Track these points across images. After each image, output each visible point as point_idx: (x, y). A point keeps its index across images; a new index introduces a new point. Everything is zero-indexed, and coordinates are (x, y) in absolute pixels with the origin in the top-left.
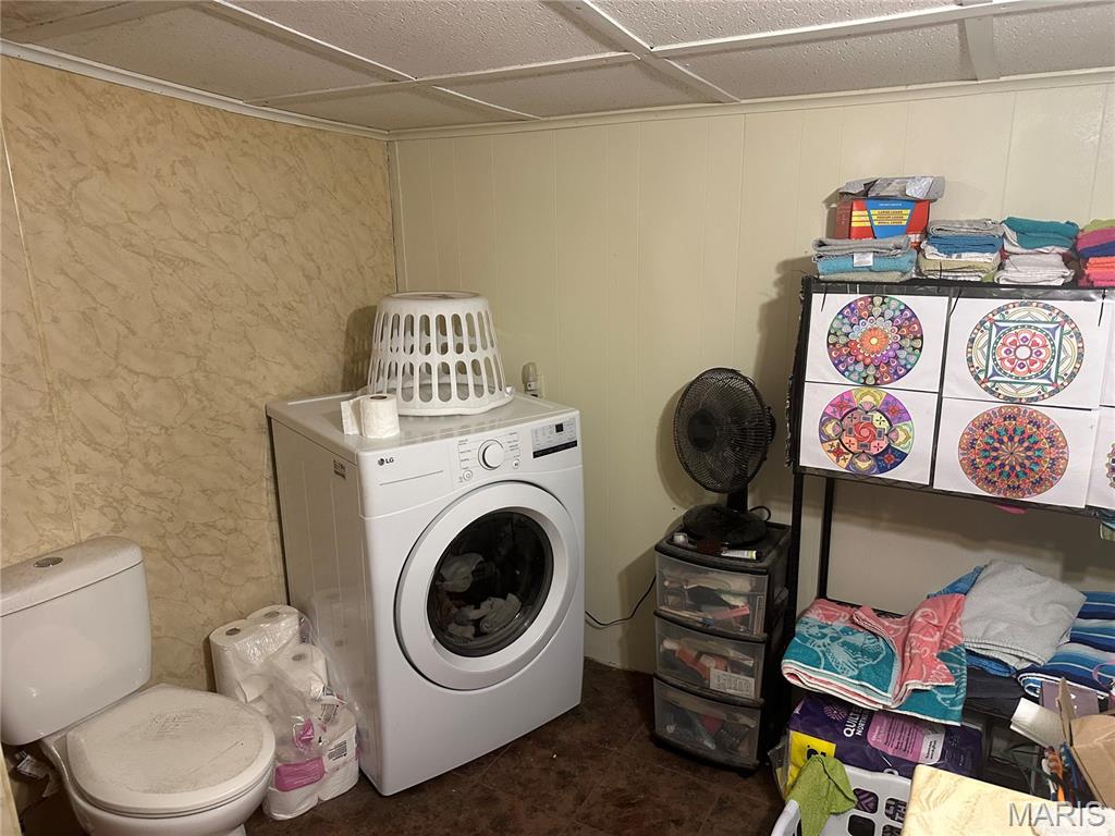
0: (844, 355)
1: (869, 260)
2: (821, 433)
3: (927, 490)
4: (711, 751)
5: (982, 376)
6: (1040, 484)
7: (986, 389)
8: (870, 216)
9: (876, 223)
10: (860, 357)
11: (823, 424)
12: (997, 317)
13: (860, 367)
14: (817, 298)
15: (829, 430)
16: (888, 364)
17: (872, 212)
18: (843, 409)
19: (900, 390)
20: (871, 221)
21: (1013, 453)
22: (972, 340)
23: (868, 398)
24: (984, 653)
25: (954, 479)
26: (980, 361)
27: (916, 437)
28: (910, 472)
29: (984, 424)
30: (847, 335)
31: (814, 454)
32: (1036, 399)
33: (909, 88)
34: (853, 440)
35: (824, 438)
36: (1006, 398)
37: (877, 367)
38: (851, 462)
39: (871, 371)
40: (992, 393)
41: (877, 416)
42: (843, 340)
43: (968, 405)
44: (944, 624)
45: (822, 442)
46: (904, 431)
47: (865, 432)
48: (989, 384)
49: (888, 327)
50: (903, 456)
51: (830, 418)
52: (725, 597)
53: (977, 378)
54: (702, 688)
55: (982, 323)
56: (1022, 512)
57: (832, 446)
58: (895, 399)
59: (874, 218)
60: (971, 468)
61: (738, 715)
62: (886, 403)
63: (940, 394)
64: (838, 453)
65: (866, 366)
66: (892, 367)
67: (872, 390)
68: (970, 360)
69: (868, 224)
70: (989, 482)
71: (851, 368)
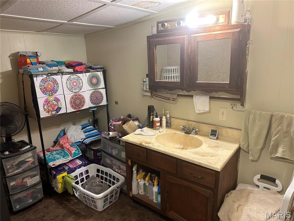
0: (44, 91)
1: (42, 69)
2: (44, 109)
3: (66, 114)
4: (32, 202)
5: (70, 89)
6: (83, 106)
7: (71, 91)
8: (30, 60)
9: (32, 62)
10: (48, 90)
11: (44, 107)
12: (70, 78)
13: (48, 92)
14: (35, 79)
15: (45, 107)
16: (53, 91)
17: (31, 59)
18: (47, 102)
19: (57, 95)
20: (31, 61)
21: (78, 102)
22: (67, 83)
23: (51, 98)
24: (76, 142)
25: (70, 110)
26: (69, 87)
27: (62, 104)
28: (63, 111)
29: (72, 98)
30: (44, 86)
31: (43, 114)
32: (79, 91)
33: (25, 31)
34: (51, 108)
35: (45, 110)
36: (74, 92)
37: (51, 92)
38: (51, 113)
39: (50, 93)
40: (72, 92)
41: (54, 102)
42: (43, 87)
43: (69, 95)
44: (67, 141)
45: (45, 111)
46: (60, 103)
47: (53, 106)
48: (71, 90)
49: (51, 83)
50: (61, 108)
51: (45, 105)
52: (27, 160)
53: (69, 90)
54: (26, 187)
55: (67, 79)
56: (79, 112)
57: (47, 111)
58: (56, 97)
59: (31, 60)
60: (72, 107)
61: (37, 187)
62: (55, 98)
63: (64, 94)
64: (48, 112)
65: (49, 92)
66: (54, 91)
67: (51, 96)
68: (67, 87)
69: (30, 62)
70: (76, 108)
71: (46, 93)
